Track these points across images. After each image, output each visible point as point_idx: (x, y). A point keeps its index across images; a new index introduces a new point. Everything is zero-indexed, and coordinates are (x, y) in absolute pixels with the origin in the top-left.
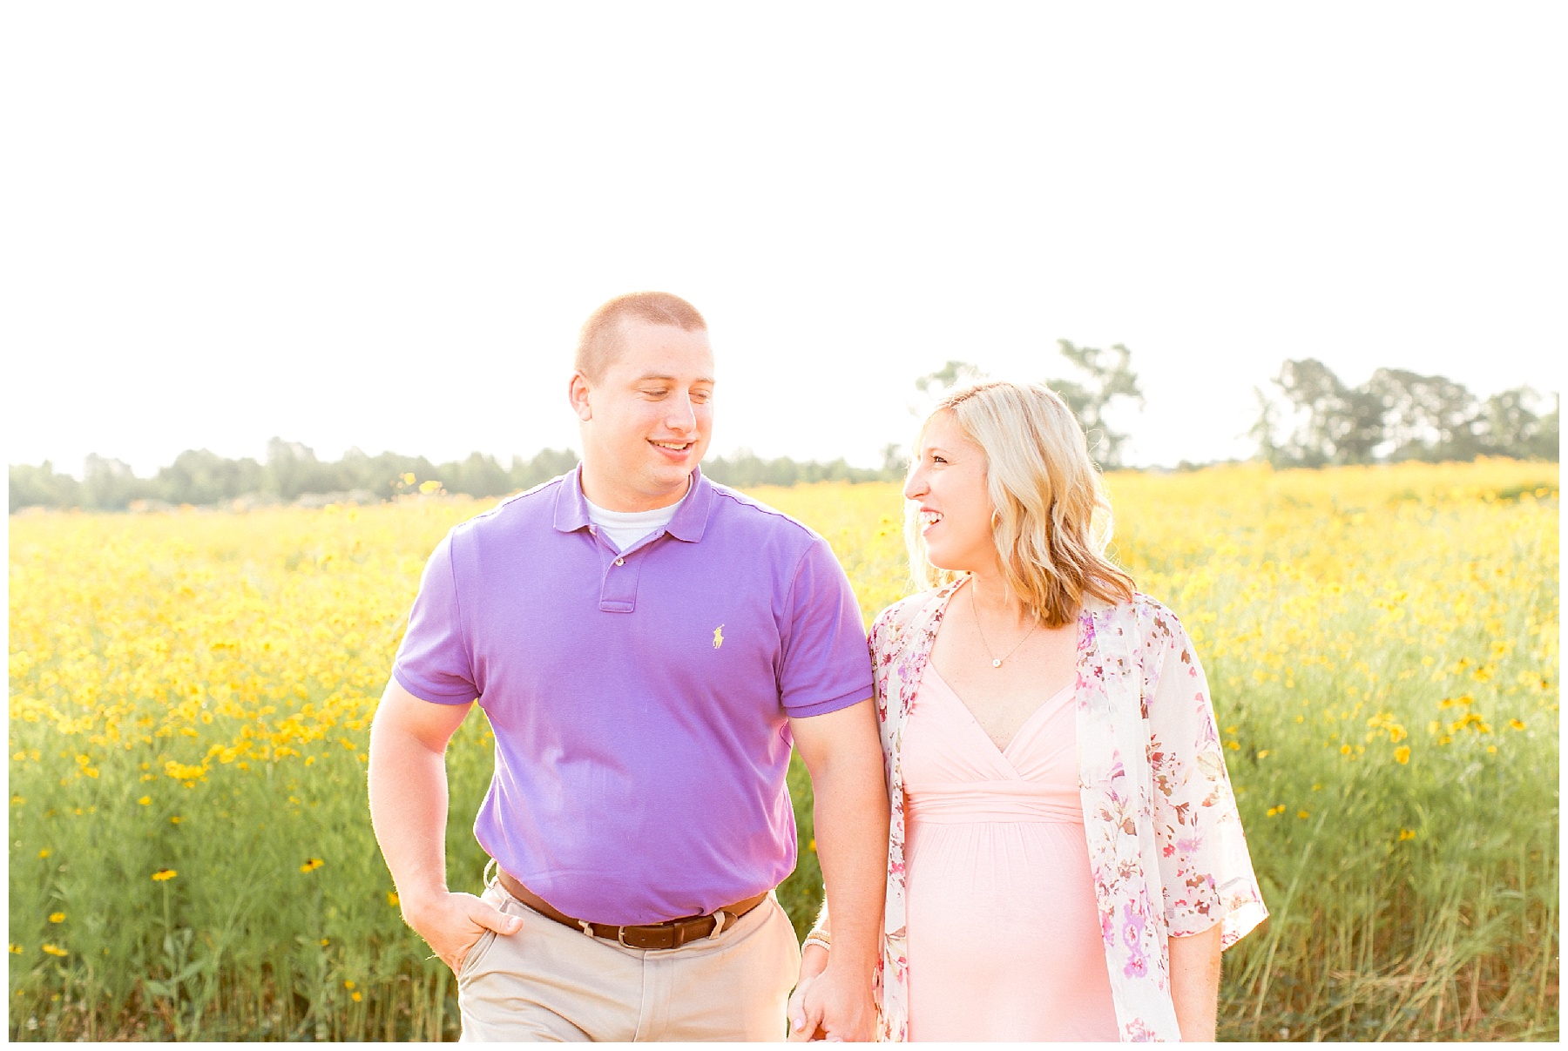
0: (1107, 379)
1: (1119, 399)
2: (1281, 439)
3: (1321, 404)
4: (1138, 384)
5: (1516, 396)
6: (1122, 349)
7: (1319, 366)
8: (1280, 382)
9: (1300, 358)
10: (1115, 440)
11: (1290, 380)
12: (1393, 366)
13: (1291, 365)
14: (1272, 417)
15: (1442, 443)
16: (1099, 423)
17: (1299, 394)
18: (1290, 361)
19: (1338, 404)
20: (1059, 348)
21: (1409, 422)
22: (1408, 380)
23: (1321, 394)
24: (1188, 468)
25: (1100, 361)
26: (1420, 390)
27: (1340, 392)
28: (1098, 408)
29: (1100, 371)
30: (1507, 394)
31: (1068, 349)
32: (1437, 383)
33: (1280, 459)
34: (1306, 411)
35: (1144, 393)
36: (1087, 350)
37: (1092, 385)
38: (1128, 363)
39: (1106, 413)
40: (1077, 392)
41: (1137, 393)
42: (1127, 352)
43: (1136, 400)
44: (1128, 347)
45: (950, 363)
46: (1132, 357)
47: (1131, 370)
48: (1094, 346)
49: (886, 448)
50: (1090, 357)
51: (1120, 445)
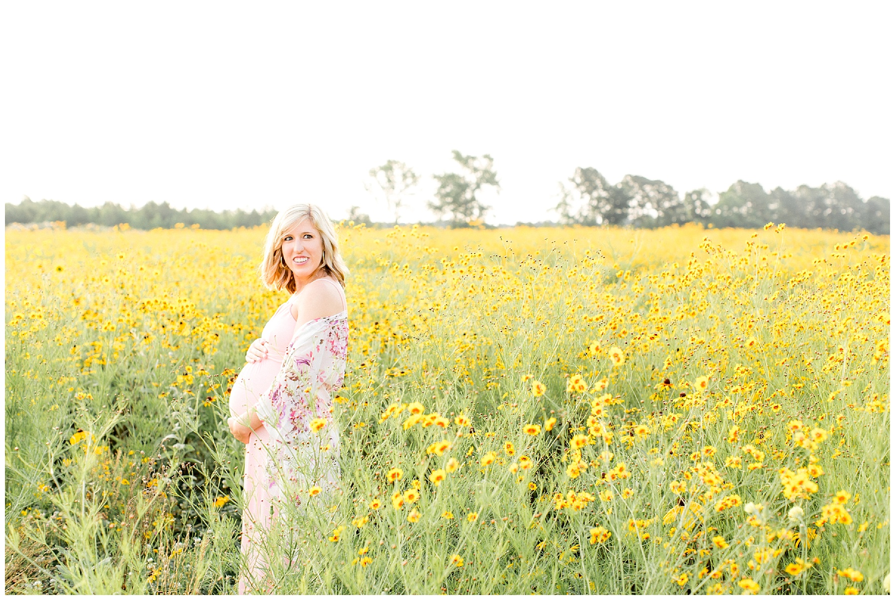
0: (479, 174)
1: (485, 186)
2: (573, 212)
3: (595, 194)
4: (497, 178)
5: (699, 193)
6: (487, 157)
7: (595, 172)
8: (573, 180)
9: (585, 167)
10: (482, 209)
11: (579, 180)
12: (634, 174)
13: (579, 171)
14: (568, 200)
15: (659, 218)
16: (473, 199)
17: (583, 188)
18: (579, 168)
19: (604, 194)
20: (453, 155)
21: (642, 206)
22: (641, 181)
23: (595, 188)
24: (521, 225)
25: (476, 164)
26: (648, 188)
27: (606, 188)
28: (473, 191)
29: (475, 170)
30: (695, 192)
31: (458, 156)
32: (657, 184)
33: (571, 223)
34: (587, 197)
35: (500, 183)
36: (468, 157)
37: (471, 178)
38: (492, 166)
39: (478, 194)
40: (462, 182)
41: (496, 183)
42: (491, 160)
43: (494, 187)
44: (492, 156)
45: (389, 161)
46: (494, 162)
47: (493, 170)
48: (472, 155)
49: (350, 209)
50: (470, 161)
51: (485, 212)
